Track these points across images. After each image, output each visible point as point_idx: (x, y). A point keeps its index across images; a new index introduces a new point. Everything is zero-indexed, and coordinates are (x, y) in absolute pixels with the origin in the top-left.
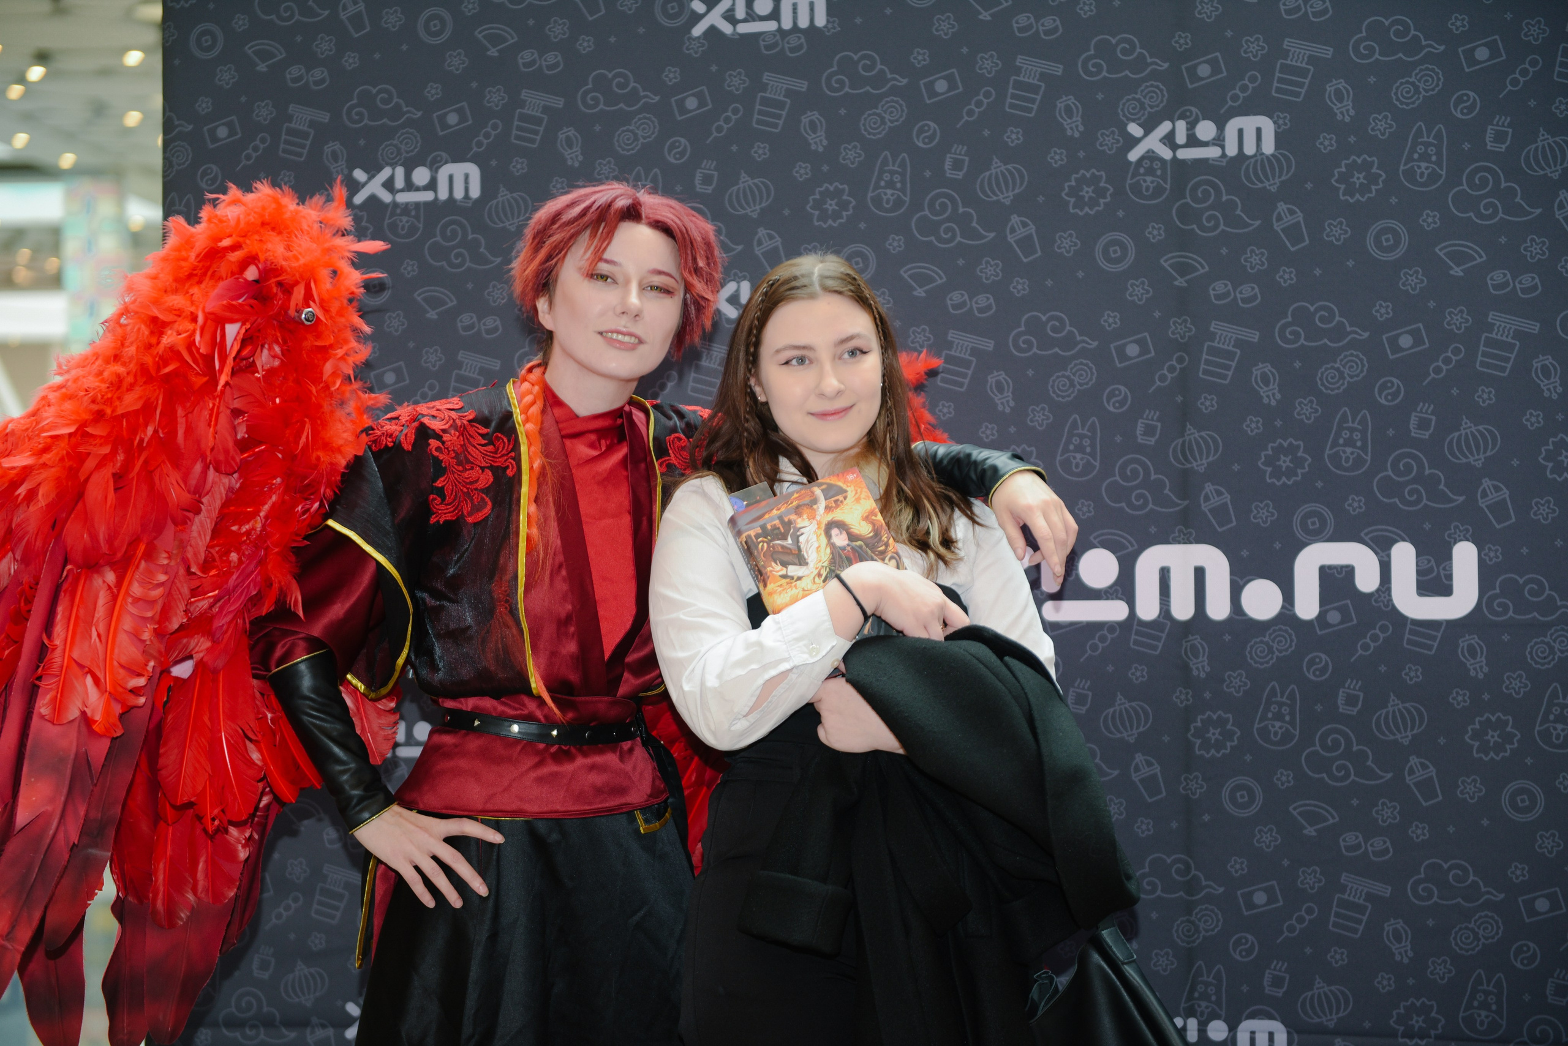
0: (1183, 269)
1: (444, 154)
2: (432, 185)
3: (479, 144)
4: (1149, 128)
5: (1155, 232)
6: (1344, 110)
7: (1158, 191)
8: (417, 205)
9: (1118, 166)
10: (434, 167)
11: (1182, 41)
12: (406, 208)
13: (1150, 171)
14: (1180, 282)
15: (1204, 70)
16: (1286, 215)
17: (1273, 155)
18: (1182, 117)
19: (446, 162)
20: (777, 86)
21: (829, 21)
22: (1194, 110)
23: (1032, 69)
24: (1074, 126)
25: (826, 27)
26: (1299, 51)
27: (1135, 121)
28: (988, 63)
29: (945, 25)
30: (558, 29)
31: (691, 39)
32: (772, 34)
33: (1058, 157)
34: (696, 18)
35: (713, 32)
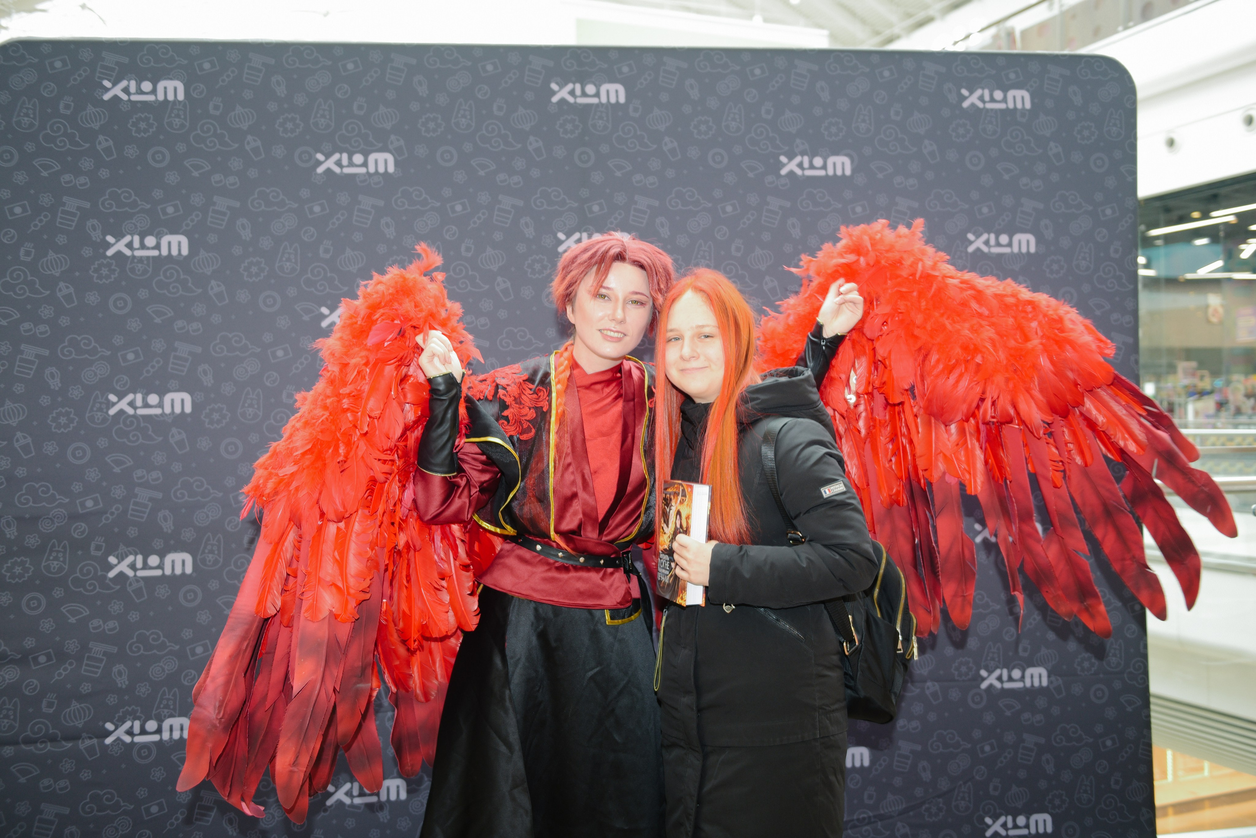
1: (165, 230)
2: (158, 247)
3: (187, 225)
4: (569, 235)
6: (665, 233)
8: (148, 258)
9: (553, 253)
10: (159, 237)
11: (584, 193)
12: (141, 259)
15: (596, 208)
18: (585, 231)
19: (167, 234)
20: (367, 202)
21: (395, 170)
22: (591, 227)
23: (507, 202)
24: (530, 232)
25: (394, 173)
26: (642, 202)
27: (561, 231)
28: (484, 198)
29: (460, 177)
30: (236, 164)
31: (316, 174)
32: (364, 175)
33: (521, 248)
34: (319, 163)
35: (329, 171)
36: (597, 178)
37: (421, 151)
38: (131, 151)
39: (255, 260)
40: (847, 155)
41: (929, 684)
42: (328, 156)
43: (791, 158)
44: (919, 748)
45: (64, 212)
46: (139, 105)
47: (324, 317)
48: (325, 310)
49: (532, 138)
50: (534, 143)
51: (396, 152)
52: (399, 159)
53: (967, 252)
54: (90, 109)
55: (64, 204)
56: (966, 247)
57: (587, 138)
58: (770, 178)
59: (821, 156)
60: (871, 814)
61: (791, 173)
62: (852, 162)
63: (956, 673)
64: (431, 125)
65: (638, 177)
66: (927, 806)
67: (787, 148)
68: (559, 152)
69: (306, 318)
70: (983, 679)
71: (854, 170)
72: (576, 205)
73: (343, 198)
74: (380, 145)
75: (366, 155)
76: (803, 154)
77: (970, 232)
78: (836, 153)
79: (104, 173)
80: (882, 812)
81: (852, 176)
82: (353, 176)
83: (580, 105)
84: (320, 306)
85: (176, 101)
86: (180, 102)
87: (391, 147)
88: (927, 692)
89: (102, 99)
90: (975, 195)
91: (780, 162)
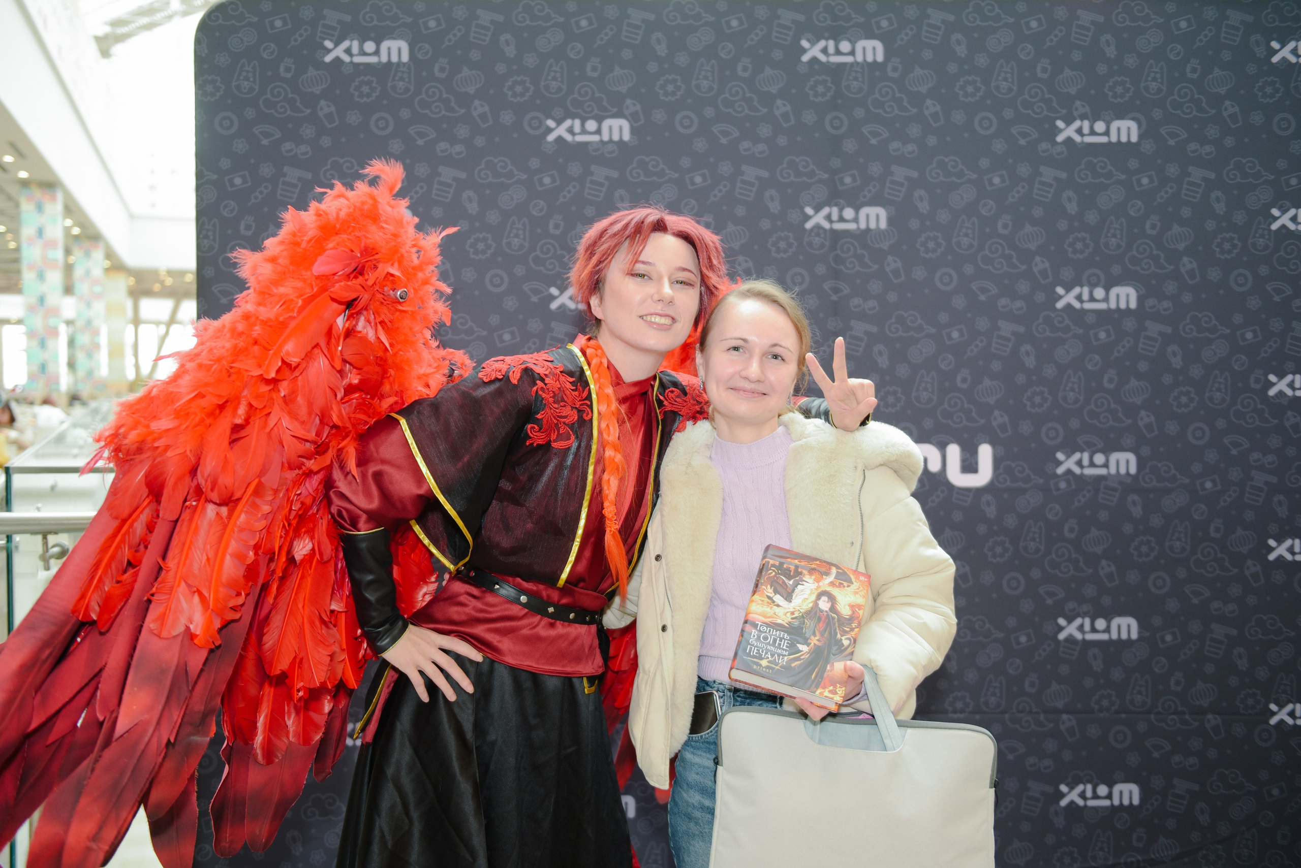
0: (836, 290)
4: (817, 209)
5: (821, 269)
6: (924, 207)
7: (822, 246)
9: (799, 230)
11: (836, 163)
13: (818, 235)
14: (834, 298)
15: (848, 180)
16: (892, 263)
17: (886, 230)
18: (836, 205)
20: (600, 173)
21: (631, 138)
22: (842, 201)
23: (751, 173)
24: (775, 207)
25: (629, 141)
26: (900, 173)
27: (808, 205)
28: (725, 168)
29: (700, 145)
30: (462, 131)
31: (547, 143)
32: (597, 143)
33: (765, 224)
34: (550, 130)
35: (560, 139)
36: (850, 146)
37: (659, 116)
38: (353, 118)
39: (481, 236)
40: (1133, 119)
41: (1210, 716)
42: (559, 122)
43: (1068, 123)
44: (1196, 787)
45: (284, 183)
46: (362, 67)
47: (553, 298)
48: (554, 291)
49: (779, 102)
50: (782, 107)
51: (633, 118)
52: (635, 125)
53: (1270, 230)
54: (312, 72)
55: (285, 175)
56: (1270, 224)
57: (839, 101)
58: (1044, 146)
59: (1103, 120)
60: (1140, 858)
61: (1069, 140)
62: (1139, 127)
63: (1242, 706)
64: (670, 88)
65: (895, 145)
66: (1204, 852)
67: (1064, 111)
68: (809, 117)
69: (534, 299)
70: (1273, 714)
71: (1141, 136)
72: (826, 176)
73: (575, 169)
74: (615, 110)
75: (600, 120)
76: (1083, 117)
77: (1274, 207)
78: (1121, 117)
79: (326, 142)
80: (1153, 856)
81: (1138, 144)
82: (586, 144)
83: (833, 64)
84: (550, 287)
85: (399, 64)
86: (404, 64)
87: (626, 112)
88: (1207, 726)
89: (323, 62)
90: (1282, 164)
91: (1057, 127)
